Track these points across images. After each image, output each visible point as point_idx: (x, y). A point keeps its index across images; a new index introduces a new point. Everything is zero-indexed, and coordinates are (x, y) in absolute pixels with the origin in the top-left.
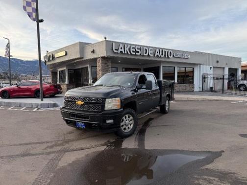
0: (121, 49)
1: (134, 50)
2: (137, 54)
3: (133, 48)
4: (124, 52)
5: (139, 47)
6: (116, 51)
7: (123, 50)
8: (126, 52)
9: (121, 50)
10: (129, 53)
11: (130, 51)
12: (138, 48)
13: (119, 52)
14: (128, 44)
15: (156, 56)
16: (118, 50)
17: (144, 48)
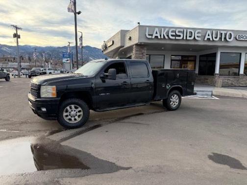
0: (157, 33)
1: (174, 34)
2: (177, 38)
3: (172, 32)
4: (159, 37)
5: (182, 30)
6: (150, 37)
7: (158, 35)
8: (162, 37)
9: (156, 35)
10: (166, 37)
11: (168, 36)
12: (179, 32)
13: (153, 37)
14: (165, 28)
15: (206, 39)
16: (152, 35)
17: (188, 31)
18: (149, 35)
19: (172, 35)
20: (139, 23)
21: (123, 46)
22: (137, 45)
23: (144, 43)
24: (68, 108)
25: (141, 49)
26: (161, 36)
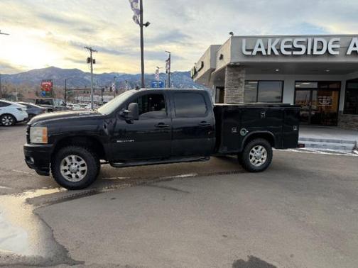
0: (260, 47)
1: (290, 46)
2: (295, 53)
3: (287, 43)
4: (264, 53)
5: (304, 40)
6: (249, 53)
7: (263, 50)
8: (269, 53)
9: (259, 50)
10: (276, 53)
11: (279, 50)
12: (299, 43)
13: (254, 53)
14: (274, 38)
15: (349, 53)
16: (252, 50)
17: (316, 40)
18: (247, 50)
19: (286, 49)
20: (231, 33)
21: (214, 70)
22: (229, 66)
23: (240, 63)
24: (67, 159)
25: (237, 73)
26: (266, 50)
